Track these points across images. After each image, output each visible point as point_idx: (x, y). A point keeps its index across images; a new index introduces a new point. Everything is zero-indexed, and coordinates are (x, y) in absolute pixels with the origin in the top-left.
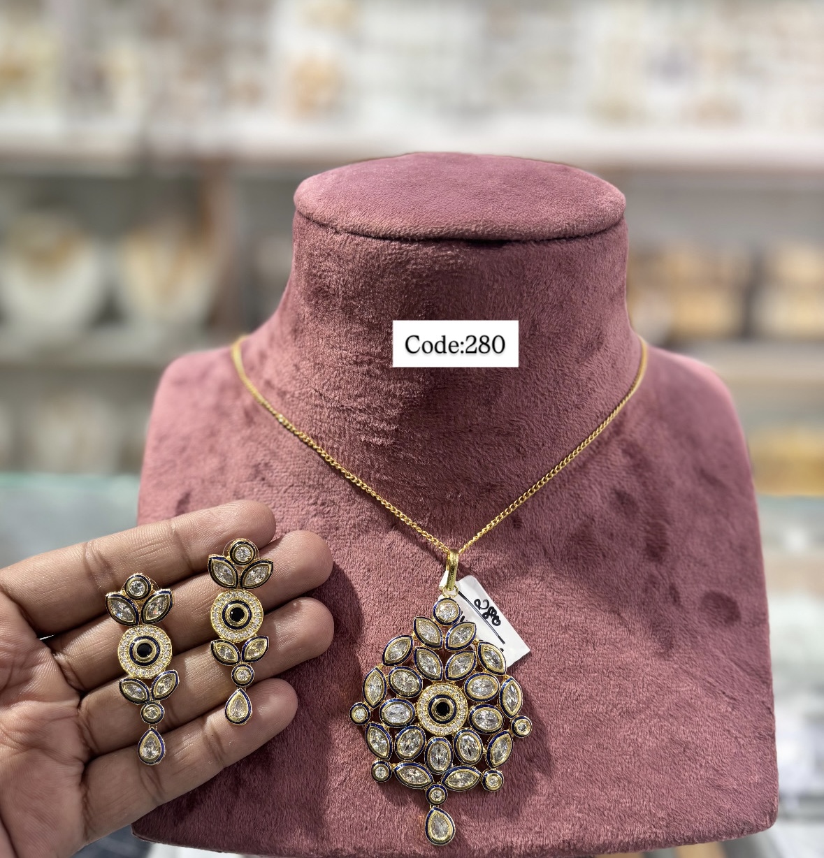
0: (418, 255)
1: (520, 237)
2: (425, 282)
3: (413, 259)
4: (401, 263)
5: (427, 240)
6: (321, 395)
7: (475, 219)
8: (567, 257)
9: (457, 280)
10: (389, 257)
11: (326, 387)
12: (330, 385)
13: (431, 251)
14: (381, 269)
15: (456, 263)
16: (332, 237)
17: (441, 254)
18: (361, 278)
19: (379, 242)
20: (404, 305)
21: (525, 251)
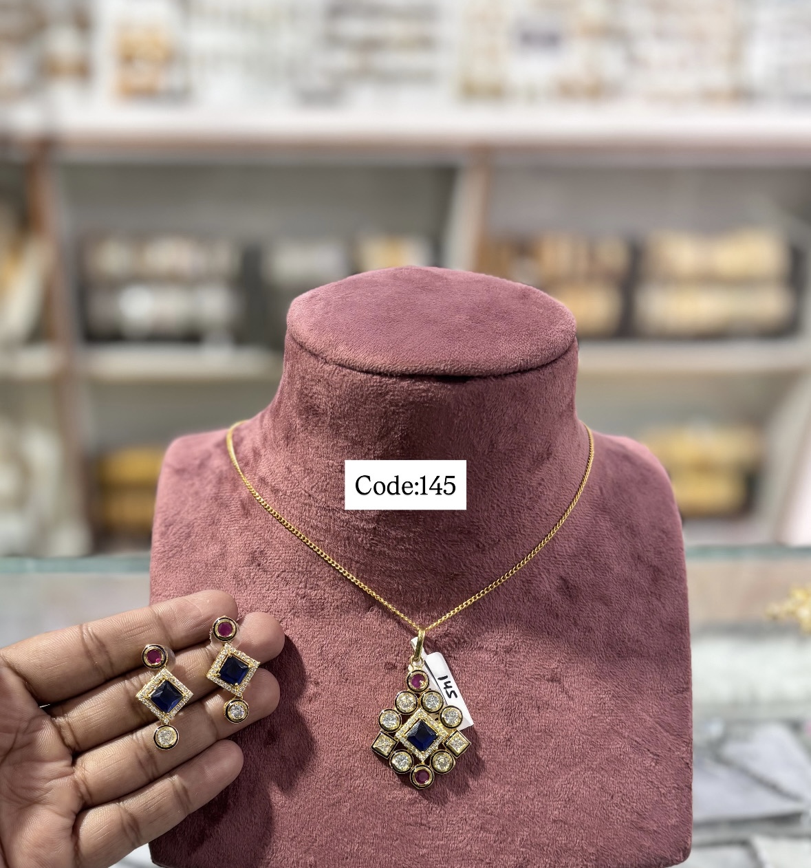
0: (396, 388)
1: (481, 374)
2: (401, 410)
3: (391, 391)
4: (381, 394)
5: (403, 376)
6: (310, 496)
7: (444, 359)
8: (521, 388)
9: (428, 410)
10: (371, 389)
11: (314, 489)
12: (318, 488)
13: (407, 385)
14: (364, 398)
15: (427, 396)
16: (322, 367)
17: (415, 388)
18: (347, 403)
19: (362, 375)
20: (383, 428)
21: (485, 385)
